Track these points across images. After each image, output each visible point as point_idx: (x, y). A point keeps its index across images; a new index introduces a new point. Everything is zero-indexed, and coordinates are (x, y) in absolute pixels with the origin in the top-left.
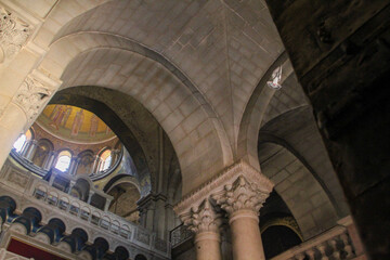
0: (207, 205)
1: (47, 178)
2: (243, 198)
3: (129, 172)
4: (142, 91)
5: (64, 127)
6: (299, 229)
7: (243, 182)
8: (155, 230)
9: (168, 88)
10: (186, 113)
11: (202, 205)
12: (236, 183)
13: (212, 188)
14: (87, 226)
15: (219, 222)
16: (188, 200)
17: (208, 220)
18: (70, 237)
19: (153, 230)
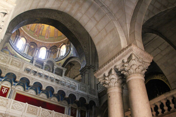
0: (113, 72)
1: (32, 62)
2: (134, 67)
3: (75, 55)
4: (72, 9)
5: (41, 35)
6: (167, 81)
7: (134, 57)
8: (89, 84)
9: (86, 5)
10: (98, 19)
11: (110, 72)
12: (130, 58)
13: (115, 62)
14: (53, 85)
15: (120, 81)
16: (102, 70)
17: (114, 80)
18: (45, 91)
19: (88, 85)
